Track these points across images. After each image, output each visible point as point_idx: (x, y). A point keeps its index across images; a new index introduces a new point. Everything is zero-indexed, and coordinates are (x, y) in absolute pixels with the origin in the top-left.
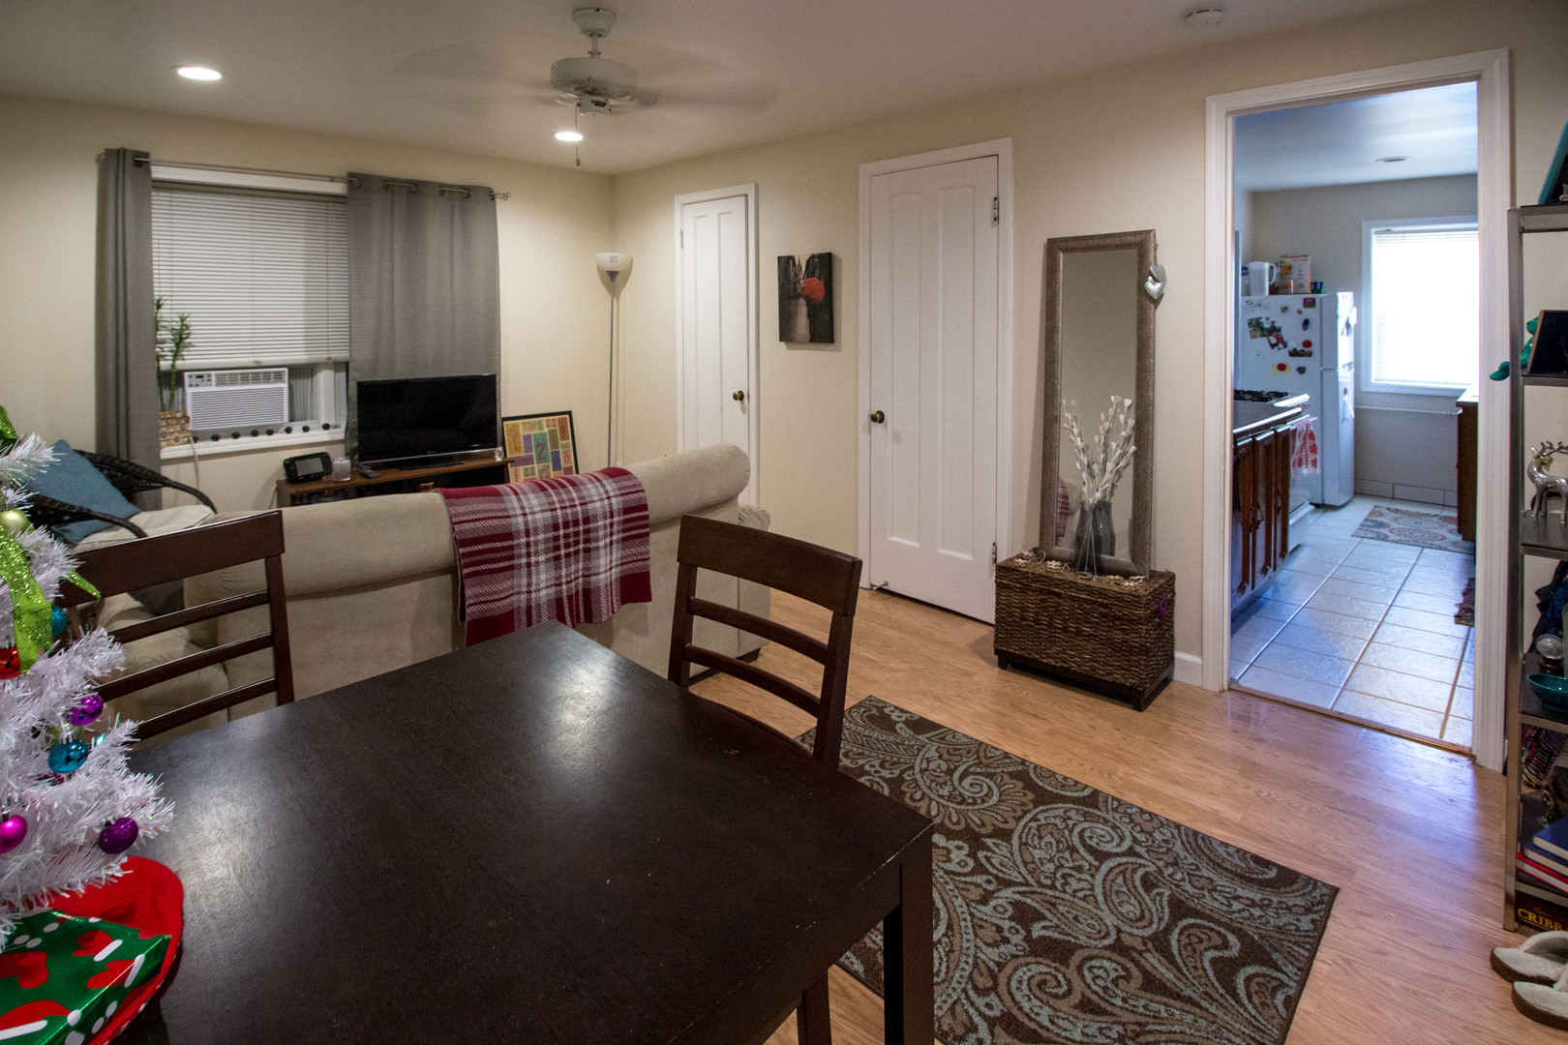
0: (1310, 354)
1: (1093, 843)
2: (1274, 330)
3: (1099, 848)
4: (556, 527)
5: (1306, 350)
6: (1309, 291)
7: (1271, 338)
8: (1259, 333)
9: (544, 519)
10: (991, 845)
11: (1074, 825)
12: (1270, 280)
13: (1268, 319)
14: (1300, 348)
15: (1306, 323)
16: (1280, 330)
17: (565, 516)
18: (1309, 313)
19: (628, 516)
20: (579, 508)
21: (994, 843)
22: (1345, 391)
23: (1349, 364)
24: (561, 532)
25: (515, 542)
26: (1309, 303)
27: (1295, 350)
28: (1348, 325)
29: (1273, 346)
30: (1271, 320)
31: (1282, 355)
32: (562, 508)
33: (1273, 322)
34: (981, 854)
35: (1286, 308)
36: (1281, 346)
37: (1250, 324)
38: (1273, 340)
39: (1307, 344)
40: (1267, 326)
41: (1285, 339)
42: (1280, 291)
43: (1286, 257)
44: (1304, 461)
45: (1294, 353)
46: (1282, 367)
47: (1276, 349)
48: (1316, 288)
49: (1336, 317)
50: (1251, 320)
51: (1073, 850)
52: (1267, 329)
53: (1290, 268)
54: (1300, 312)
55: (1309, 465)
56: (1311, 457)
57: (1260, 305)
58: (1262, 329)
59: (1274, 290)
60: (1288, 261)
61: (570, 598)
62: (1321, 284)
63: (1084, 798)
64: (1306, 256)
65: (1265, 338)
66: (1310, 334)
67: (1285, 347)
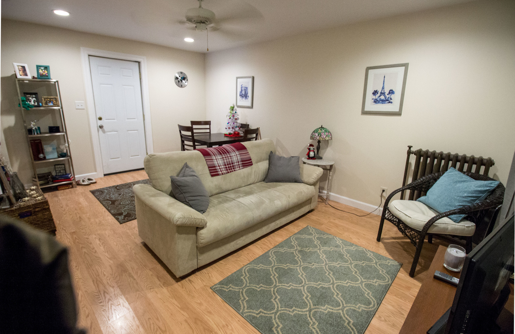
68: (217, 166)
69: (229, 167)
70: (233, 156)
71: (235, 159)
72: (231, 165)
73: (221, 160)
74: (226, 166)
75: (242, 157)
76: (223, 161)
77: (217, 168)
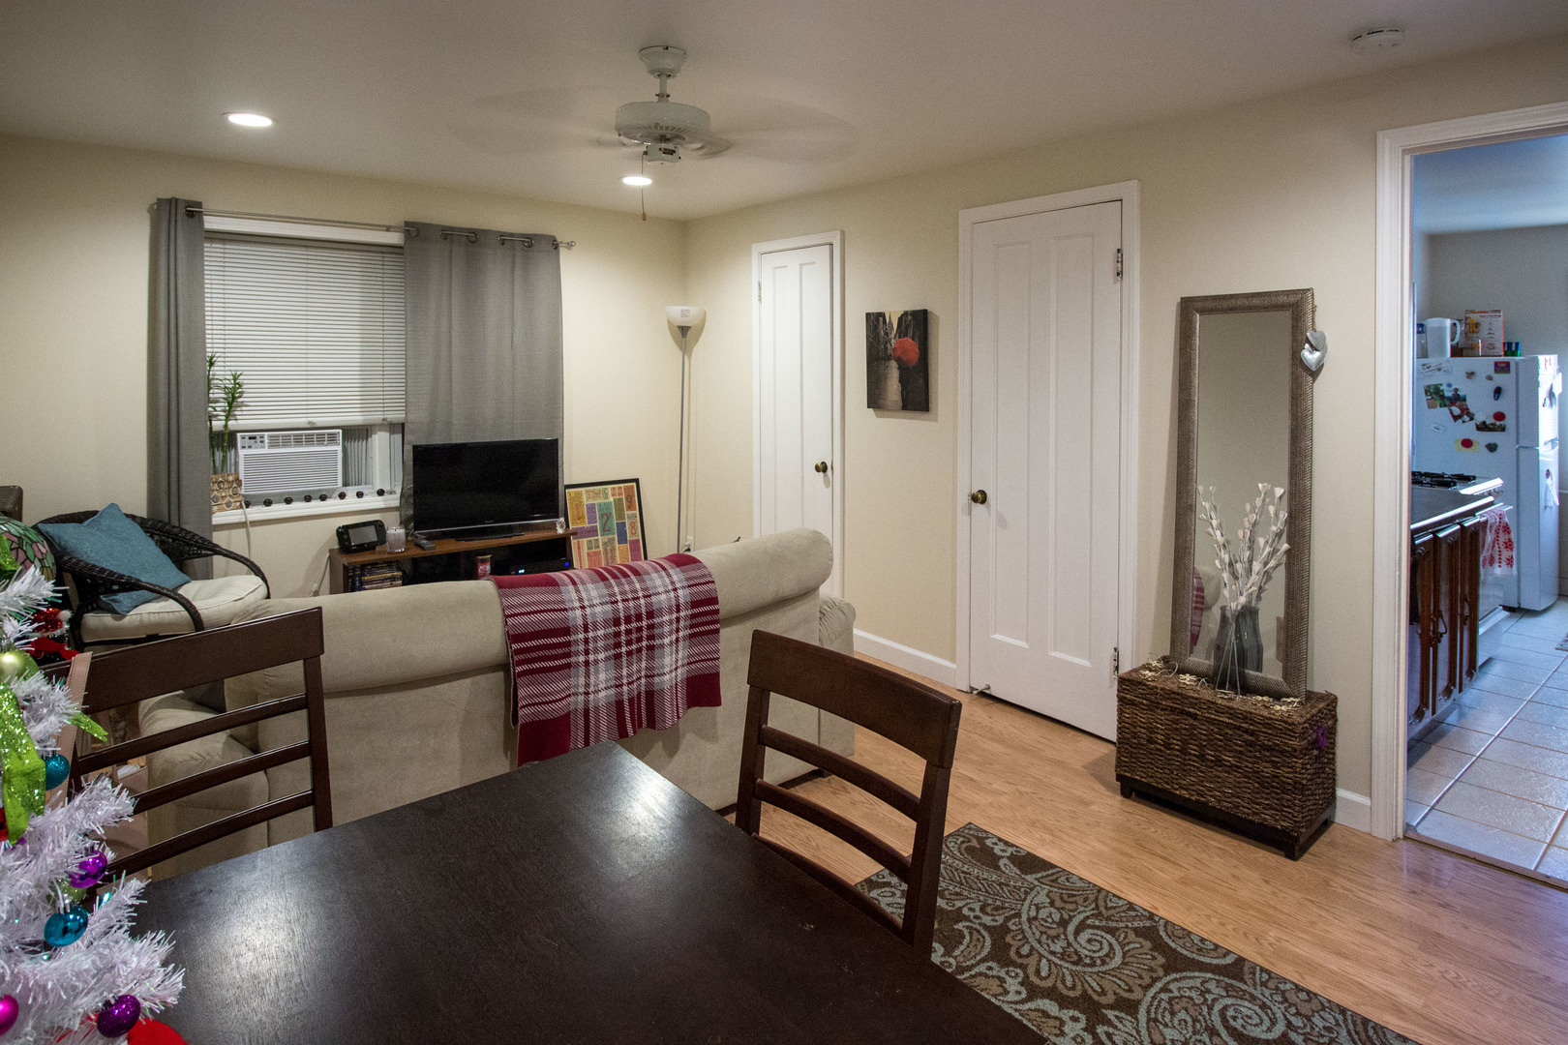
0: (1503, 429)
1: (1238, 1024)
2: (1457, 399)
3: (1245, 1032)
4: (617, 622)
5: (1498, 423)
6: (1502, 353)
7: (1453, 408)
8: (1438, 402)
9: (604, 613)
10: (1113, 1018)
11: (1214, 1000)
12: (1452, 340)
13: (1449, 385)
14: (1490, 421)
15: (1498, 392)
16: (1464, 400)
17: (627, 609)
18: (1501, 379)
19: (696, 611)
20: (642, 601)
21: (1117, 1017)
22: (1548, 474)
23: (1552, 441)
24: (623, 628)
25: (573, 638)
26: (1502, 368)
27: (1484, 423)
28: (1551, 394)
29: (1456, 418)
30: (1453, 387)
31: (1467, 429)
32: (623, 600)
33: (1456, 390)
34: (1100, 1030)
35: (1473, 373)
36: (1466, 418)
37: (1426, 392)
38: (1456, 411)
39: (1500, 416)
40: (1448, 393)
41: (1471, 411)
42: (1464, 352)
43: (1473, 312)
44: (1497, 557)
45: (1483, 427)
46: (1467, 443)
47: (1460, 421)
48: (1511, 349)
49: (1537, 384)
50: (1429, 386)
51: (1213, 1032)
52: (1449, 398)
53: (1477, 325)
54: (1490, 378)
55: (1504, 564)
56: (1506, 554)
57: (1439, 370)
58: (1442, 397)
59: (1457, 352)
60: (1475, 317)
61: (631, 700)
62: (1517, 344)
63: (1225, 966)
64: (1499, 311)
65: (1446, 410)
66: (1504, 405)
67: (1472, 419)
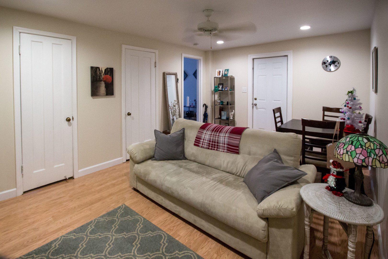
68: (202, 139)
69: (212, 144)
70: (221, 136)
71: (221, 139)
72: (216, 144)
73: (209, 136)
74: (209, 142)
75: (229, 141)
76: (209, 137)
77: (201, 140)
